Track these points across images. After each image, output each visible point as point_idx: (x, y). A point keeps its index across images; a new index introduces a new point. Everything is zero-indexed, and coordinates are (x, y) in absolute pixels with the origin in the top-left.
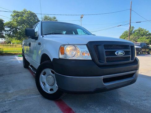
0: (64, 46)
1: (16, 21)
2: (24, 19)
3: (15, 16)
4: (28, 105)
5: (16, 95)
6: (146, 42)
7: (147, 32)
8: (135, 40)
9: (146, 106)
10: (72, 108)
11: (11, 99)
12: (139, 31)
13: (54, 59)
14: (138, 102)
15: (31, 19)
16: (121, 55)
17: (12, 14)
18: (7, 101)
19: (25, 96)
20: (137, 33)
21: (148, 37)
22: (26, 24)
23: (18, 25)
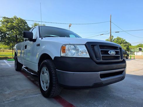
0: (65, 45)
1: (6, 27)
2: (14, 25)
3: (5, 22)
4: (29, 103)
5: (15, 95)
7: (124, 41)
9: (135, 98)
11: (9, 99)
12: (118, 39)
13: (55, 58)
15: (21, 25)
16: (113, 54)
17: (1, 20)
18: (6, 101)
19: (24, 96)
20: (116, 41)
21: (125, 45)
22: (15, 30)
23: (7, 31)
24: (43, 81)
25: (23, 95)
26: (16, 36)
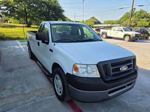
4: (46, 107)
5: (34, 96)
6: (146, 25)
7: (148, 14)
8: (135, 23)
10: (82, 110)
12: (141, 12)
14: (134, 103)
20: (138, 14)
21: (148, 19)
22: (23, 2)
23: (15, 4)
24: (57, 85)
25: (41, 96)
26: (25, 9)
